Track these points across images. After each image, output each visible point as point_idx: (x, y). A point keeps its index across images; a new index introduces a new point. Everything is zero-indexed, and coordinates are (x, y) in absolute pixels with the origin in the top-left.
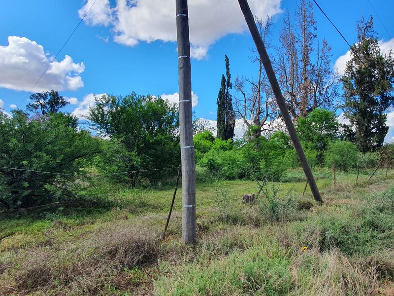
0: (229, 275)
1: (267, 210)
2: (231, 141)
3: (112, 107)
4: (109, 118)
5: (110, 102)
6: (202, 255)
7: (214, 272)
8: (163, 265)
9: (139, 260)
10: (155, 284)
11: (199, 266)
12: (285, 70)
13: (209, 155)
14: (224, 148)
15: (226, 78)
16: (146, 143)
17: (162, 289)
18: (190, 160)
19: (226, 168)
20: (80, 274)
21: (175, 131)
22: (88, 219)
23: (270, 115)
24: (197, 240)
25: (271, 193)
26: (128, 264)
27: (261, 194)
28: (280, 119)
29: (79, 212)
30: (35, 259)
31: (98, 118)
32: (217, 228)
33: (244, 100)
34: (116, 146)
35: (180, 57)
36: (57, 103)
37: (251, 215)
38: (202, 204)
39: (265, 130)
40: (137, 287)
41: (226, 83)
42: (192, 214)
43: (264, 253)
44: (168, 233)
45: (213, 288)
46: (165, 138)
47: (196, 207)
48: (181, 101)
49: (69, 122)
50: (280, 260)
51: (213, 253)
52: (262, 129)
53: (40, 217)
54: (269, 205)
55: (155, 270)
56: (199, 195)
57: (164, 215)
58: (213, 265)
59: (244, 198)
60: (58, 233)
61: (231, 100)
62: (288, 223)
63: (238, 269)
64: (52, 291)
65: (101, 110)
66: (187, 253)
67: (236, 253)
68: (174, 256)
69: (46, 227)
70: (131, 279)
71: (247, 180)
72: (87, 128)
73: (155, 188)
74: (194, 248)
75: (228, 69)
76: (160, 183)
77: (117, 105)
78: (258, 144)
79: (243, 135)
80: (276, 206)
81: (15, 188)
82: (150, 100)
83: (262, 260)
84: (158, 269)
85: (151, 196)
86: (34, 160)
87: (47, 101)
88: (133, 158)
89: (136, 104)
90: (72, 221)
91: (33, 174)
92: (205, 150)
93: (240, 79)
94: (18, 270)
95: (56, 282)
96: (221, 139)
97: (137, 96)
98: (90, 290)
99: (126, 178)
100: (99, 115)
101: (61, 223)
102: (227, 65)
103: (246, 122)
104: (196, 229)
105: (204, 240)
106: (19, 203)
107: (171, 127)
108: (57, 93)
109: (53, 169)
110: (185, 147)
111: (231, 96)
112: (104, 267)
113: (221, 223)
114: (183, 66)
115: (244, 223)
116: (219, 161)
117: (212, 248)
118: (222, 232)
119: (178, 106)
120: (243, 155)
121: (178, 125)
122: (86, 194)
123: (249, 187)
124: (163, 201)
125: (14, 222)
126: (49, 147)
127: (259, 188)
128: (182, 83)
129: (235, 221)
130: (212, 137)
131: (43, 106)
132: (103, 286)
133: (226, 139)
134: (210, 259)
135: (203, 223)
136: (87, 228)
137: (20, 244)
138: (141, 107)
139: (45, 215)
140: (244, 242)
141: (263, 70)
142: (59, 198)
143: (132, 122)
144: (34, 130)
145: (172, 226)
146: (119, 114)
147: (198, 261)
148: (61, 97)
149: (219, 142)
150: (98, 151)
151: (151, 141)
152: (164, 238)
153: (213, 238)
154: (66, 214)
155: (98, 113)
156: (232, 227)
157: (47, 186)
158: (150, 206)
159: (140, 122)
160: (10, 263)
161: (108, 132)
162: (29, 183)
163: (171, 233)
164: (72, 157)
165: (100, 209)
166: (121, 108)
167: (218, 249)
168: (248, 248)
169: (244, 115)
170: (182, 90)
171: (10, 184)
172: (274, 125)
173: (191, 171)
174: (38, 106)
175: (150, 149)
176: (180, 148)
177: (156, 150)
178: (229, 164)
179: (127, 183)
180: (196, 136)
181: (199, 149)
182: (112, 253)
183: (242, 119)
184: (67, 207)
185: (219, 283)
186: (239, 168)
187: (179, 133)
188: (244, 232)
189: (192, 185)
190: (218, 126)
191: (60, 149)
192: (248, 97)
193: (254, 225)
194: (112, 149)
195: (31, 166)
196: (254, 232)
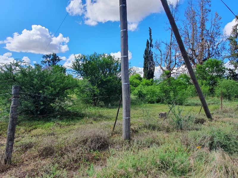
0: (150, 159)
1: (174, 123)
2: (152, 80)
3: (83, 61)
4: (82, 67)
5: (83, 58)
6: (134, 146)
7: (141, 157)
8: (112, 150)
9: (99, 147)
10: (107, 160)
11: (132, 152)
12: (188, 34)
13: (139, 88)
14: (147, 84)
15: (149, 41)
16: (102, 81)
17: (111, 163)
18: (127, 91)
19: (149, 96)
20: (68, 151)
21: (119, 74)
22: (72, 122)
23: (178, 63)
24: (131, 138)
25: (177, 112)
26: (93, 148)
27: (170, 113)
28: (184, 66)
29: (67, 118)
30: (46, 142)
31: (77, 68)
32: (143, 131)
33: (161, 55)
34: (86, 83)
35: (122, 30)
36: (56, 60)
37: (164, 125)
38: (134, 117)
39: (174, 73)
40: (98, 161)
41: (149, 45)
42: (128, 123)
43: (172, 148)
44: (114, 133)
45: (140, 166)
46: (113, 78)
47: (131, 119)
48: (122, 57)
49: (62, 70)
50: (183, 153)
51: (140, 146)
52: (172, 72)
53: (48, 120)
54: (176, 119)
55: (107, 152)
56: (133, 112)
57: (112, 123)
58: (141, 152)
59: (159, 115)
60: (57, 129)
61: (152, 55)
62: (188, 131)
63: (156, 156)
64: (55, 159)
65: (78, 63)
66: (125, 145)
67: (155, 147)
68: (118, 146)
69: (51, 126)
70: (95, 156)
71: (162, 104)
73: (107, 107)
74: (129, 142)
75: (151, 36)
76: (110, 104)
77: (87, 60)
78: (169, 82)
79: (159, 76)
80: (180, 120)
81: (37, 105)
82: (104, 56)
83: (171, 152)
84: (109, 152)
85: (105, 111)
86: (45, 90)
87: (51, 59)
88: (95, 90)
89: (96, 59)
90: (64, 123)
91: (45, 97)
92: (136, 85)
93: (158, 42)
94: (39, 146)
95: (57, 155)
96: (146, 79)
97: (97, 54)
98: (73, 160)
99: (91, 101)
101: (59, 124)
102: (150, 34)
103: (162, 68)
104: (131, 132)
105: (135, 138)
106: (39, 113)
107: (116, 72)
108: (55, 54)
109: (54, 95)
110: (125, 84)
111: (152, 52)
112: (80, 149)
113: (145, 129)
114: (123, 36)
115: (159, 130)
116: (145, 92)
117: (140, 143)
118: (146, 134)
119: (120, 60)
120: (159, 88)
121: (120, 70)
122: (71, 109)
123: (163, 108)
124: (111, 114)
125: (36, 122)
126: (52, 83)
127: (169, 109)
128: (123, 46)
129: (154, 128)
130: (140, 77)
131: (49, 62)
132: (80, 159)
133: (149, 78)
134: (139, 149)
135: (135, 128)
136: (71, 127)
137: (39, 134)
138: (99, 61)
139: (51, 119)
140: (159, 141)
141: (173, 35)
142: (58, 111)
143: (94, 69)
144: (45, 74)
145: (117, 129)
146: (87, 65)
147: (132, 150)
148: (58, 56)
149: (145, 81)
150: (77, 86)
151: (104, 80)
152: (112, 135)
153: (141, 138)
154: (61, 119)
155: (77, 65)
156: (152, 131)
157: (52, 104)
158: (104, 117)
159: (99, 69)
160: (35, 143)
161: (81, 75)
162: (43, 103)
163: (116, 133)
164: (63, 89)
165: (78, 118)
166: (88, 62)
167: (143, 144)
168: (162, 145)
169: (160, 64)
170: (123, 50)
171: (34, 102)
172: (180, 70)
173: (128, 98)
174: (46, 61)
175: (104, 84)
176: (121, 84)
177: (108, 86)
178: (151, 94)
179: (92, 104)
180: (131, 77)
181: (133, 85)
182: (85, 142)
183: (159, 66)
184: (61, 115)
185: (144, 163)
186: (157, 97)
187: (121, 75)
188: (160, 135)
189: (129, 106)
190: (144, 71)
191: (58, 85)
192: (163, 53)
193: (166, 131)
194: (84, 85)
195: (44, 93)
196: (166, 135)
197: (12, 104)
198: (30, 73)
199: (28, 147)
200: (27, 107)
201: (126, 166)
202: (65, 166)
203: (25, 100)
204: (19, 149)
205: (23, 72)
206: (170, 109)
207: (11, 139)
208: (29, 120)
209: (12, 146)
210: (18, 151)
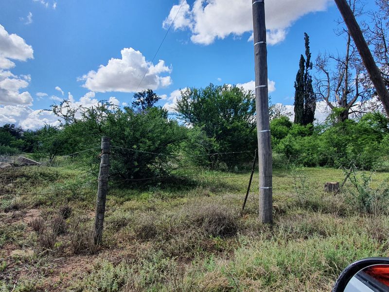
0: (308, 256)
1: (355, 200)
2: (311, 126)
3: (194, 99)
4: (192, 108)
5: (193, 94)
6: (280, 235)
8: (241, 237)
9: (221, 231)
10: (236, 252)
11: (276, 244)
12: (383, 38)
13: (286, 140)
14: (302, 134)
15: (305, 58)
16: (224, 129)
18: (267, 143)
19: (304, 154)
20: (176, 234)
21: (251, 118)
22: (179, 193)
23: (362, 94)
24: (275, 221)
25: (361, 183)
26: (212, 232)
27: (347, 182)
28: (375, 99)
29: (172, 187)
30: (144, 219)
31: (183, 109)
32: (294, 212)
33: (327, 80)
34: (199, 133)
35: (256, 44)
36: (152, 99)
38: (279, 189)
39: (354, 112)
40: (220, 252)
41: (305, 63)
42: (269, 196)
43: (350, 243)
44: (245, 212)
45: (291, 265)
46: (241, 125)
47: (273, 190)
48: (257, 87)
49: (162, 114)
50: (371, 252)
51: (290, 235)
52: (350, 111)
54: (357, 194)
55: (235, 241)
56: (275, 180)
57: (241, 196)
58: (291, 245)
59: (326, 186)
60: (158, 201)
61: (311, 81)
62: (383, 216)
63: (319, 253)
65: (185, 102)
66: (264, 231)
67: (316, 238)
68: (252, 232)
69: (149, 197)
70: (215, 244)
71: (331, 167)
72: (175, 118)
73: (232, 172)
74: (271, 228)
75: (308, 47)
76: (236, 167)
77: (199, 97)
78: (344, 128)
79: (325, 118)
80: (367, 195)
81: (129, 166)
82: (226, 89)
83: (347, 249)
84: (238, 240)
85: (229, 178)
86: (141, 144)
87: (145, 98)
88: (213, 143)
89: (214, 94)
90: (167, 194)
91: (140, 154)
92: (281, 136)
93: (322, 57)
96: (299, 124)
97: (214, 87)
98: (184, 248)
99: (207, 161)
100: (185, 107)
101: (160, 195)
102: (307, 44)
103: (329, 104)
104: (273, 212)
105: (282, 223)
106: (132, 177)
107: (246, 113)
108: (152, 91)
110: (262, 131)
111: (311, 77)
113: (299, 208)
114: (259, 52)
115: (325, 211)
116: (297, 147)
117: (289, 230)
118: (300, 217)
120: (325, 141)
121: (254, 110)
122: (176, 174)
123: (335, 175)
124: (240, 183)
125: (129, 191)
126: (150, 134)
128: (259, 69)
129: (315, 207)
130: (289, 122)
132: (193, 246)
133: (304, 123)
134: (288, 240)
135: (280, 206)
136: (179, 200)
137: (134, 207)
138: (219, 97)
139: (148, 188)
140: (326, 230)
141: (352, 43)
143: (211, 111)
144: (139, 121)
145: (249, 206)
146: (200, 105)
148: (155, 94)
149: (297, 128)
150: (185, 138)
151: (228, 128)
152: (242, 216)
153: (291, 222)
154: (163, 188)
155: (184, 105)
156: (311, 213)
158: (228, 187)
159: (218, 110)
160: (130, 220)
161: (191, 121)
162: (138, 163)
163: (248, 212)
164: (165, 142)
165: (187, 187)
166: (202, 99)
167: (296, 232)
168: (330, 236)
169: (327, 96)
170: (258, 76)
171: (126, 163)
172: (367, 105)
173: (268, 155)
174: (139, 102)
175: (227, 135)
177: (233, 137)
178: (308, 150)
179: (207, 166)
181: (275, 135)
182: (200, 221)
183: (325, 101)
184: (163, 182)
185: (297, 261)
186: (320, 155)
187: (255, 118)
188: (326, 220)
189: (269, 168)
190: (295, 110)
191: (157, 136)
192: (332, 76)
193: (338, 214)
194: (195, 136)
195: (139, 149)
196: (338, 221)
197: (102, 163)
198: (120, 119)
199: (121, 224)
200: (117, 169)
201: (268, 263)
202: (173, 255)
203: (115, 158)
204: (110, 225)
205: (111, 119)
206: (346, 176)
207: (101, 211)
208: (119, 187)
209: (102, 220)
210: (109, 228)
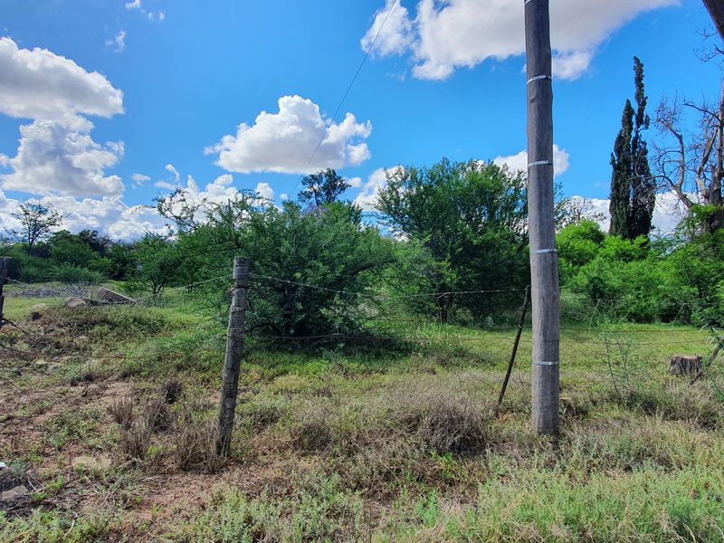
0: (632, 508)
2: (645, 240)
3: (410, 187)
4: (406, 205)
5: (409, 178)
6: (573, 459)
7: (599, 497)
8: (495, 460)
9: (454, 444)
11: (565, 478)
13: (592, 268)
14: (626, 256)
15: (635, 106)
16: (467, 245)
17: (494, 500)
18: (549, 275)
20: (366, 444)
21: (521, 224)
22: (376, 365)
24: (563, 430)
26: (436, 445)
29: (365, 352)
30: (309, 411)
31: (390, 207)
32: (606, 414)
33: (679, 149)
34: (418, 252)
35: (531, 80)
36: (334, 187)
37: (691, 399)
38: (574, 364)
40: (451, 485)
41: (634, 117)
42: (551, 378)
44: (502, 409)
45: (594, 525)
46: (501, 237)
47: (561, 369)
48: (531, 165)
49: (351, 215)
51: (596, 462)
53: (318, 355)
55: (480, 466)
56: (567, 347)
57: (496, 376)
58: (596, 483)
59: (673, 363)
60: (338, 379)
61: (646, 152)
63: (654, 504)
64: (333, 460)
65: (394, 193)
66: (542, 450)
67: (650, 472)
68: (516, 450)
69: (321, 370)
70: (442, 470)
71: (684, 324)
72: (374, 222)
73: (482, 327)
74: (555, 443)
75: (640, 86)
76: (490, 318)
77: (419, 184)
78: (714, 246)
79: (674, 225)
81: (287, 310)
82: (473, 169)
84: (487, 465)
85: (474, 339)
86: (309, 271)
87: (322, 185)
88: (444, 271)
89: (448, 178)
90: (355, 365)
91: (308, 290)
92: (581, 259)
93: (670, 105)
94: (293, 421)
95: (337, 449)
96: (620, 236)
97: (451, 164)
98: (380, 473)
99: (432, 305)
100: (393, 201)
101: (341, 366)
102: (639, 79)
103: (684, 198)
104: (560, 411)
105: (577, 434)
106: (292, 331)
107: (511, 215)
108: (334, 173)
109: (330, 286)
110: (540, 251)
111: (645, 143)
112: (400, 441)
113: (616, 406)
114: (537, 96)
115: (671, 415)
116: (614, 281)
117: (593, 451)
118: (617, 425)
119: (526, 176)
120: (673, 270)
121: (525, 211)
122: (374, 327)
124: (495, 349)
125: (286, 357)
126: (326, 253)
127: (714, 343)
128: (535, 130)
129: (649, 407)
130: (599, 233)
131: (318, 194)
132: (398, 471)
133: (632, 236)
134: (589, 471)
135: (575, 400)
136: (376, 378)
137: (294, 387)
138: (457, 184)
139: (321, 352)
140: (671, 455)
142: (339, 329)
143: (442, 210)
144: (307, 228)
145: (513, 396)
146: (422, 198)
147: (564, 469)
148: (339, 178)
149: (614, 244)
150: (390, 260)
151: (475, 242)
152: (497, 415)
153: (597, 434)
154: (347, 354)
155: (391, 199)
156: (641, 418)
157: (323, 311)
158: (472, 356)
159: (456, 210)
160: (284, 411)
161: (404, 229)
162: (303, 305)
163: (510, 409)
164: (355, 268)
165: (394, 353)
166: (425, 188)
167: (607, 456)
168: (681, 469)
169: (678, 182)
170: (534, 144)
171: (281, 304)
173: (551, 300)
174: (311, 193)
175: (472, 256)
176: (528, 254)
177: (484, 259)
178: (638, 289)
179: (434, 314)
180: (561, 233)
181: (569, 258)
182: (412, 423)
183: (674, 191)
184: (348, 343)
185: (608, 519)
186: (663, 298)
187: (527, 226)
188: (674, 435)
189: (552, 324)
190: (611, 210)
191: (340, 257)
192: (691, 142)
193: (699, 423)
194: (410, 257)
195: (305, 281)
196: (698, 437)
197: (233, 304)
198: (273, 225)
199: (266, 419)
200: (266, 316)
201: (544, 518)
202: (360, 485)
203: (262, 296)
204: (248, 420)
205: (256, 223)
206: (716, 346)
207: (231, 393)
208: (269, 349)
209: (232, 410)
210: (245, 425)
